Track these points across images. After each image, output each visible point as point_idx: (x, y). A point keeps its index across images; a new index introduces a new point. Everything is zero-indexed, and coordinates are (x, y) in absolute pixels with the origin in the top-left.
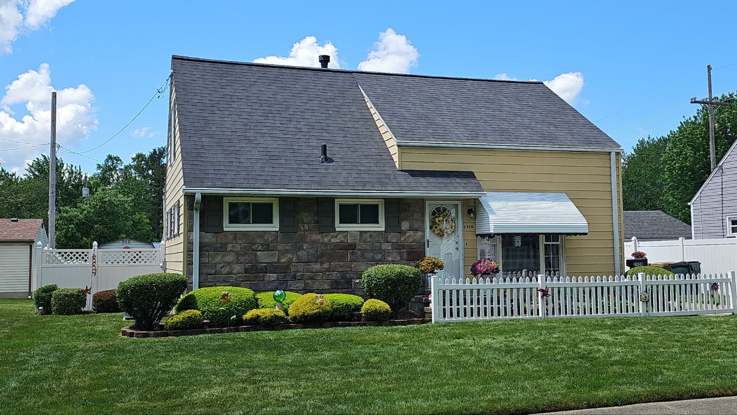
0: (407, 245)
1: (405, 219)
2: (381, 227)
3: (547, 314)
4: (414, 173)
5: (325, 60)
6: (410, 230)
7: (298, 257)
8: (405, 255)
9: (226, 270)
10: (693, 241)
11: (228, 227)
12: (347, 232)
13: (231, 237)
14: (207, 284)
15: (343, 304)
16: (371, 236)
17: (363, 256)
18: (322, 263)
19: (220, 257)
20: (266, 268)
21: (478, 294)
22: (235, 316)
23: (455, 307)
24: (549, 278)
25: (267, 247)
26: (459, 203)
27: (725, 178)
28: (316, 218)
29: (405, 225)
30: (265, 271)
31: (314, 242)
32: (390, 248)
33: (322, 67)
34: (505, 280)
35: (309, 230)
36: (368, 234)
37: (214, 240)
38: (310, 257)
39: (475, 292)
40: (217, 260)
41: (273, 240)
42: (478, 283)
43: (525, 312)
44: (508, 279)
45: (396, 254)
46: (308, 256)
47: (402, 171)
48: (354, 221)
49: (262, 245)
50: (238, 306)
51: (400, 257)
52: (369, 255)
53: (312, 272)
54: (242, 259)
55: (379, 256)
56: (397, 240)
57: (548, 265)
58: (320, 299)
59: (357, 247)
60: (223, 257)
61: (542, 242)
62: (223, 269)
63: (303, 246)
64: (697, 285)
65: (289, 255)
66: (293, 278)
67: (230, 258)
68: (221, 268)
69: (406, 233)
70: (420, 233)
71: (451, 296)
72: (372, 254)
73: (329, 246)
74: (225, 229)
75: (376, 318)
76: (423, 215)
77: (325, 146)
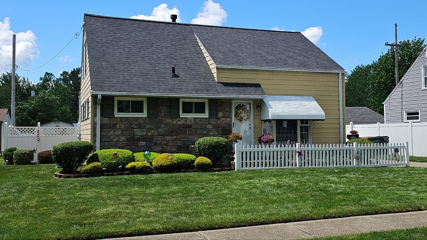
0: (222, 126)
1: (221, 111)
2: (206, 115)
3: (301, 166)
4: (226, 84)
5: (174, 17)
6: (223, 117)
7: (158, 132)
8: (220, 132)
9: (116, 139)
10: (385, 125)
11: (117, 115)
12: (187, 118)
13: (119, 120)
14: (105, 147)
15: (184, 159)
16: (200, 120)
17: (196, 132)
18: (172, 136)
19: (112, 132)
20: (139, 139)
21: (262, 154)
22: (121, 166)
23: (248, 161)
24: (302, 145)
25: (140, 126)
26: (252, 102)
27: (404, 89)
28: (169, 110)
29: (220, 114)
30: (139, 140)
31: (167, 124)
32: (211, 127)
33: (172, 21)
34: (277, 147)
35: (164, 117)
36: (199, 119)
37: (109, 122)
38: (165, 132)
39: (260, 153)
40: (111, 134)
41: (143, 122)
42: (262, 148)
43: (289, 165)
44: (279, 145)
45: (215, 131)
46: (164, 132)
47: (219, 83)
48: (191, 112)
49: (137, 125)
50: (123, 160)
51: (217, 133)
52: (199, 131)
53: (166, 141)
54: (125, 133)
55: (205, 132)
56: (216, 123)
57: (302, 138)
58: (171, 157)
59: (193, 126)
60: (114, 132)
61: (299, 125)
62: (114, 139)
63: (161, 126)
64: (387, 149)
65: (153, 131)
66: (155, 144)
67: (118, 132)
68: (113, 138)
69: (221, 119)
70: (229, 119)
71: (246, 155)
72: (201, 131)
73: (176, 126)
74: (115, 116)
75: (203, 168)
76: (231, 109)
77: (174, 68)
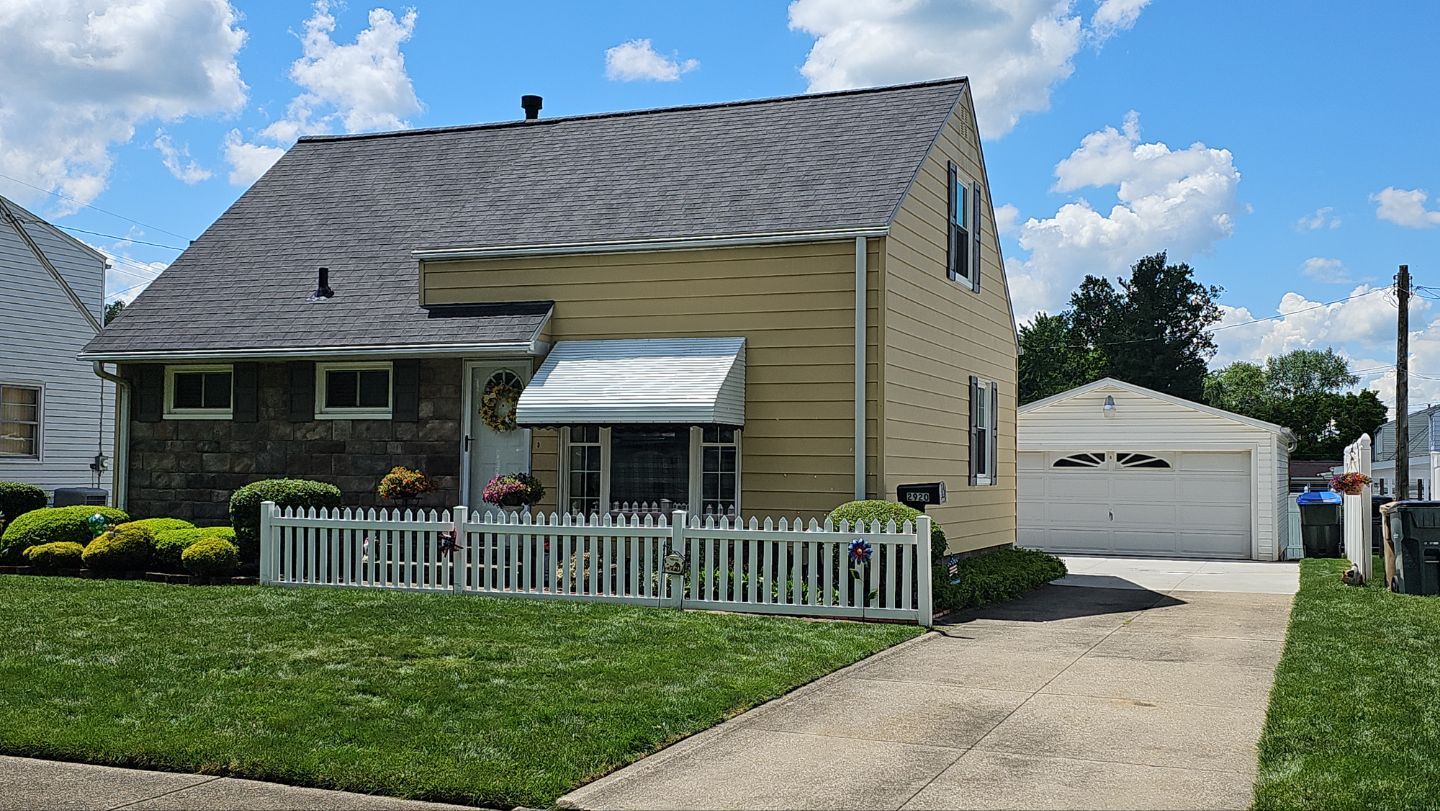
0: (429, 446)
1: (427, 398)
2: (385, 412)
5: (532, 104)
6: (434, 418)
7: (258, 463)
8: (424, 465)
9: (162, 482)
11: (173, 414)
12: (334, 421)
13: (172, 429)
14: (140, 502)
16: (368, 429)
18: (292, 475)
19: (156, 461)
20: (215, 481)
22: (7, 550)
25: (218, 447)
26: (527, 364)
28: (286, 397)
29: (426, 409)
30: (213, 484)
31: (282, 438)
33: (528, 118)
35: (275, 418)
36: (364, 426)
37: (148, 433)
38: (274, 464)
40: (153, 466)
41: (224, 435)
45: (409, 463)
46: (272, 461)
47: (424, 306)
48: (351, 403)
49: (210, 442)
52: (365, 463)
54: (183, 464)
55: (381, 466)
56: (413, 436)
58: (109, 532)
59: (347, 447)
61: (697, 445)
62: (160, 480)
63: (265, 446)
65: (246, 461)
67: (168, 463)
68: (157, 478)
69: (427, 423)
70: (452, 424)
72: (369, 462)
73: (303, 446)
76: (459, 390)
